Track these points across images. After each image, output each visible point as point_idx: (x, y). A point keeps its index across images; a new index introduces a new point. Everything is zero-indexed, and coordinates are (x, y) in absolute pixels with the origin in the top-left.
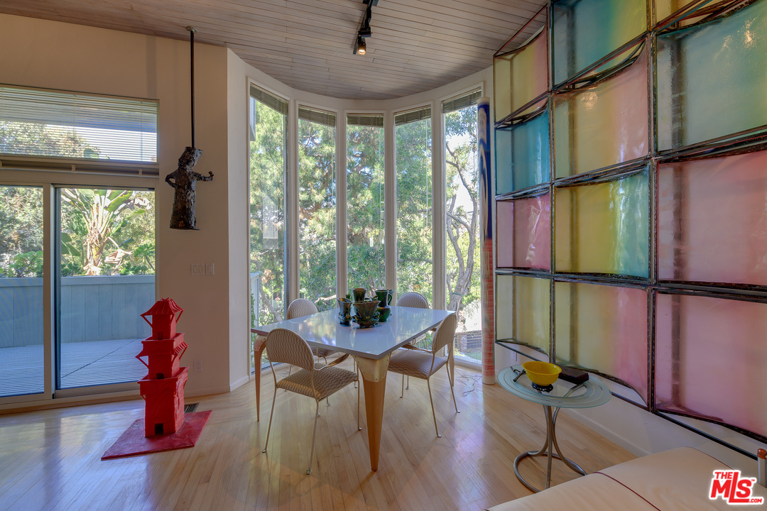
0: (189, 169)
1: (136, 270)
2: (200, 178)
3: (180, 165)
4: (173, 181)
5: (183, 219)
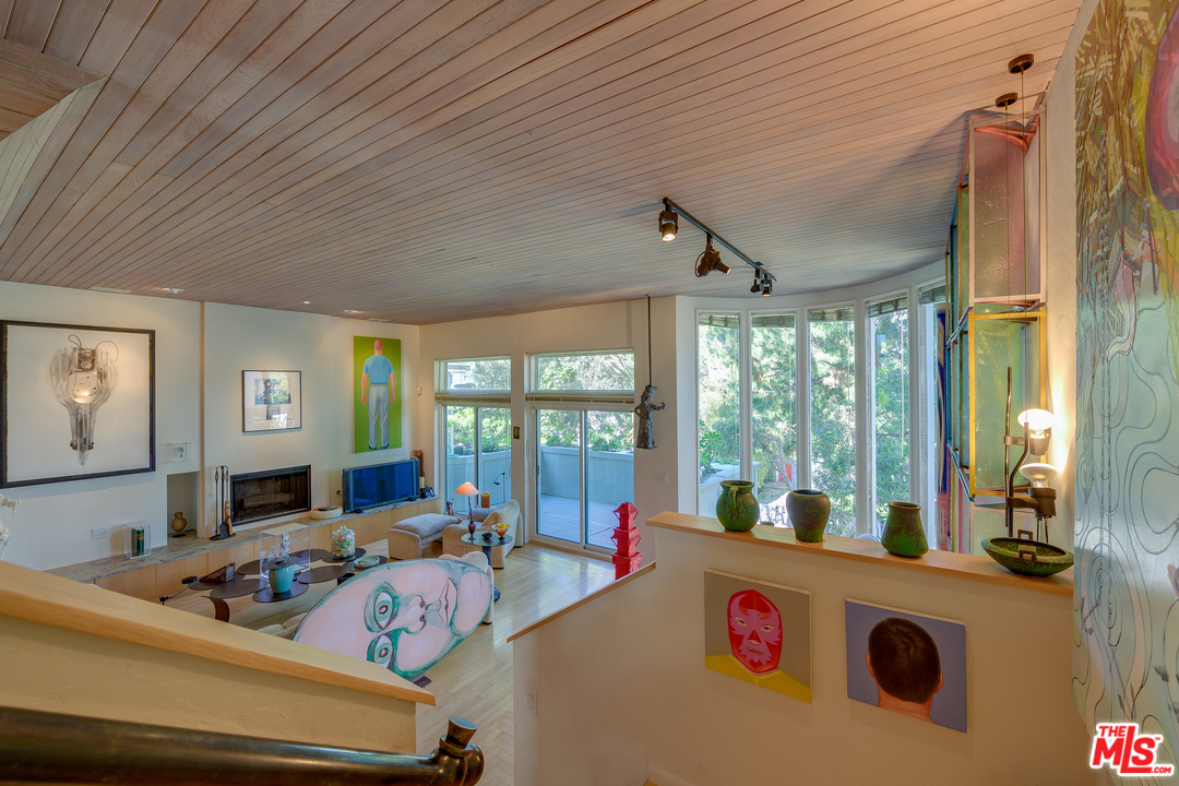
0: (647, 403)
2: (655, 408)
3: (642, 401)
4: (638, 411)
5: (643, 441)
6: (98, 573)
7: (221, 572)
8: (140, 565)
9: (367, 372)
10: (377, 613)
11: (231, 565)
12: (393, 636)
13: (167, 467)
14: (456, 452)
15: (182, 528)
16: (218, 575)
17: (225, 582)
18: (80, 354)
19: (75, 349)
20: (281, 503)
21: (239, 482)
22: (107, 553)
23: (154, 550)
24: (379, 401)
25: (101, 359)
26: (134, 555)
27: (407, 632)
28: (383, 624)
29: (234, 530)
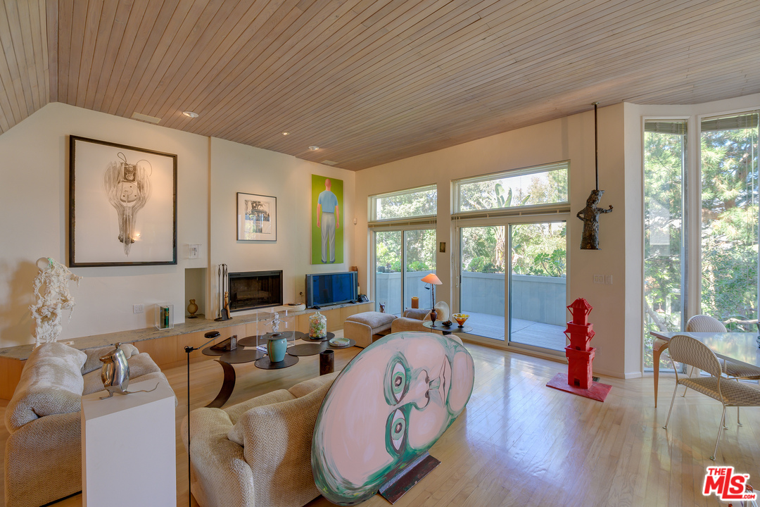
0: (594, 206)
1: (536, 272)
2: (601, 211)
3: (588, 205)
4: (582, 216)
5: (590, 243)
6: (137, 338)
7: (227, 342)
8: (166, 334)
9: (320, 203)
10: (394, 385)
11: (235, 337)
12: (405, 410)
13: (186, 262)
14: (380, 271)
15: (195, 312)
16: (224, 344)
17: (230, 351)
18: (125, 168)
19: (122, 164)
20: (262, 298)
21: (235, 279)
22: (143, 325)
23: (176, 325)
24: (328, 227)
25: (139, 173)
26: (162, 327)
27: (416, 407)
28: (398, 396)
29: (231, 315)
